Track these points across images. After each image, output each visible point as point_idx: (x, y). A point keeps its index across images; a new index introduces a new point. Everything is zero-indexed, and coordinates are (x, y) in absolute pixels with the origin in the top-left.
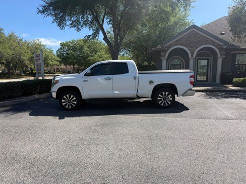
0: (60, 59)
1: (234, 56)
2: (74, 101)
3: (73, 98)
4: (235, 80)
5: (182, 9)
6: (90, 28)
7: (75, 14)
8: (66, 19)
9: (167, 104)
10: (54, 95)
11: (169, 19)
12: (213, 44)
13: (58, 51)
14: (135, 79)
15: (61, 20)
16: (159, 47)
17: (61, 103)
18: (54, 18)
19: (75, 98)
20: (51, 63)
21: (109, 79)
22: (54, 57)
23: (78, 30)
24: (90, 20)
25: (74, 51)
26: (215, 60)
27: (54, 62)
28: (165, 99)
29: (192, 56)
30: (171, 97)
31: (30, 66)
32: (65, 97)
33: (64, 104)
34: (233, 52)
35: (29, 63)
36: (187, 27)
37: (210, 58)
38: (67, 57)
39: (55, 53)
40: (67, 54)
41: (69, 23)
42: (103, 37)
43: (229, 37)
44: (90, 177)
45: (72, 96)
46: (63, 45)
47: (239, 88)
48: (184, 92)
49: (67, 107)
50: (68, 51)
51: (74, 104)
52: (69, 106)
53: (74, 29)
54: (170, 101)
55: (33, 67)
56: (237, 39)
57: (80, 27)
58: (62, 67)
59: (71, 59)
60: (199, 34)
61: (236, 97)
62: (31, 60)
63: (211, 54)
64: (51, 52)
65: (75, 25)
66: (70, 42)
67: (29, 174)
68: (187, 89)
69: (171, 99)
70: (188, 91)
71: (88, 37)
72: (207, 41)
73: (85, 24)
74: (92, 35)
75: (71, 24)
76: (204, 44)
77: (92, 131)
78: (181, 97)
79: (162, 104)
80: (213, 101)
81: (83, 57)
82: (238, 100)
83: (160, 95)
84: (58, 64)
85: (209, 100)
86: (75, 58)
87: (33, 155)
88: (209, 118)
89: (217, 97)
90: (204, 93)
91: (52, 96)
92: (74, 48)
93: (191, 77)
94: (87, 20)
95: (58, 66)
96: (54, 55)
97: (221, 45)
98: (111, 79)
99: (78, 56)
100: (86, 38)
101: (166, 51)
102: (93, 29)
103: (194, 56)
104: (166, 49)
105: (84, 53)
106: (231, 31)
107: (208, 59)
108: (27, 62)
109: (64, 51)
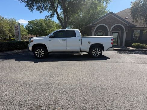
0: (28, 31)
1: (133, 31)
2: (43, 53)
3: (42, 51)
4: (133, 44)
5: (105, 2)
6: (48, 11)
7: (40, 2)
8: (34, 5)
9: (97, 56)
10: (30, 49)
11: (96, 8)
12: (122, 23)
13: (27, 26)
14: (79, 40)
15: (31, 5)
16: (91, 24)
17: (35, 54)
18: (27, 4)
19: (43, 51)
20: (22, 33)
21: (64, 40)
22: (24, 30)
23: (41, 12)
24: (49, 6)
25: (37, 26)
26: (122, 33)
27: (25, 33)
28: (96, 52)
29: (110, 30)
30: (100, 52)
31: (9, 35)
32: (37, 50)
33: (36, 55)
34: (132, 29)
35: (8, 33)
36: (106, 14)
37: (119, 32)
38: (32, 30)
39: (25, 27)
40: (32, 28)
41: (35, 7)
42: (57, 17)
43: (130, 20)
44: (63, 89)
45: (42, 50)
46: (30, 22)
47: (136, 49)
48: (107, 49)
49: (38, 56)
50: (33, 26)
51: (43, 55)
52: (39, 56)
53: (39, 11)
54: (99, 53)
55: (11, 35)
56: (135, 21)
57: (42, 10)
58: (29, 36)
59: (35, 31)
60: (114, 17)
61: (135, 53)
62: (10, 31)
63: (120, 30)
64: (22, 26)
65: (39, 9)
66: (34, 21)
67: (25, 89)
68: (109, 47)
69: (100, 53)
70: (109, 48)
71: (48, 16)
72: (118, 22)
73: (46, 9)
74: (50, 15)
75: (37, 8)
76: (116, 24)
77: (57, 69)
78: (106, 52)
79: (95, 56)
80: (122, 55)
81: (42, 30)
82: (136, 55)
83: (94, 50)
84: (27, 34)
85: (120, 54)
86: (37, 31)
87: (24, 80)
88: (122, 63)
89: (124, 53)
90: (116, 51)
91: (29, 50)
92: (37, 25)
93: (112, 40)
94: (47, 7)
95: (26, 35)
96: (24, 29)
97: (126, 24)
98: (65, 40)
99: (39, 29)
100: (47, 17)
101: (95, 27)
102: (50, 12)
103: (111, 30)
104: (95, 25)
105: (43, 28)
106: (132, 16)
107: (118, 33)
108: (7, 32)
109: (30, 26)
